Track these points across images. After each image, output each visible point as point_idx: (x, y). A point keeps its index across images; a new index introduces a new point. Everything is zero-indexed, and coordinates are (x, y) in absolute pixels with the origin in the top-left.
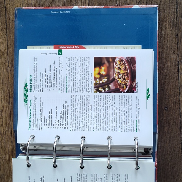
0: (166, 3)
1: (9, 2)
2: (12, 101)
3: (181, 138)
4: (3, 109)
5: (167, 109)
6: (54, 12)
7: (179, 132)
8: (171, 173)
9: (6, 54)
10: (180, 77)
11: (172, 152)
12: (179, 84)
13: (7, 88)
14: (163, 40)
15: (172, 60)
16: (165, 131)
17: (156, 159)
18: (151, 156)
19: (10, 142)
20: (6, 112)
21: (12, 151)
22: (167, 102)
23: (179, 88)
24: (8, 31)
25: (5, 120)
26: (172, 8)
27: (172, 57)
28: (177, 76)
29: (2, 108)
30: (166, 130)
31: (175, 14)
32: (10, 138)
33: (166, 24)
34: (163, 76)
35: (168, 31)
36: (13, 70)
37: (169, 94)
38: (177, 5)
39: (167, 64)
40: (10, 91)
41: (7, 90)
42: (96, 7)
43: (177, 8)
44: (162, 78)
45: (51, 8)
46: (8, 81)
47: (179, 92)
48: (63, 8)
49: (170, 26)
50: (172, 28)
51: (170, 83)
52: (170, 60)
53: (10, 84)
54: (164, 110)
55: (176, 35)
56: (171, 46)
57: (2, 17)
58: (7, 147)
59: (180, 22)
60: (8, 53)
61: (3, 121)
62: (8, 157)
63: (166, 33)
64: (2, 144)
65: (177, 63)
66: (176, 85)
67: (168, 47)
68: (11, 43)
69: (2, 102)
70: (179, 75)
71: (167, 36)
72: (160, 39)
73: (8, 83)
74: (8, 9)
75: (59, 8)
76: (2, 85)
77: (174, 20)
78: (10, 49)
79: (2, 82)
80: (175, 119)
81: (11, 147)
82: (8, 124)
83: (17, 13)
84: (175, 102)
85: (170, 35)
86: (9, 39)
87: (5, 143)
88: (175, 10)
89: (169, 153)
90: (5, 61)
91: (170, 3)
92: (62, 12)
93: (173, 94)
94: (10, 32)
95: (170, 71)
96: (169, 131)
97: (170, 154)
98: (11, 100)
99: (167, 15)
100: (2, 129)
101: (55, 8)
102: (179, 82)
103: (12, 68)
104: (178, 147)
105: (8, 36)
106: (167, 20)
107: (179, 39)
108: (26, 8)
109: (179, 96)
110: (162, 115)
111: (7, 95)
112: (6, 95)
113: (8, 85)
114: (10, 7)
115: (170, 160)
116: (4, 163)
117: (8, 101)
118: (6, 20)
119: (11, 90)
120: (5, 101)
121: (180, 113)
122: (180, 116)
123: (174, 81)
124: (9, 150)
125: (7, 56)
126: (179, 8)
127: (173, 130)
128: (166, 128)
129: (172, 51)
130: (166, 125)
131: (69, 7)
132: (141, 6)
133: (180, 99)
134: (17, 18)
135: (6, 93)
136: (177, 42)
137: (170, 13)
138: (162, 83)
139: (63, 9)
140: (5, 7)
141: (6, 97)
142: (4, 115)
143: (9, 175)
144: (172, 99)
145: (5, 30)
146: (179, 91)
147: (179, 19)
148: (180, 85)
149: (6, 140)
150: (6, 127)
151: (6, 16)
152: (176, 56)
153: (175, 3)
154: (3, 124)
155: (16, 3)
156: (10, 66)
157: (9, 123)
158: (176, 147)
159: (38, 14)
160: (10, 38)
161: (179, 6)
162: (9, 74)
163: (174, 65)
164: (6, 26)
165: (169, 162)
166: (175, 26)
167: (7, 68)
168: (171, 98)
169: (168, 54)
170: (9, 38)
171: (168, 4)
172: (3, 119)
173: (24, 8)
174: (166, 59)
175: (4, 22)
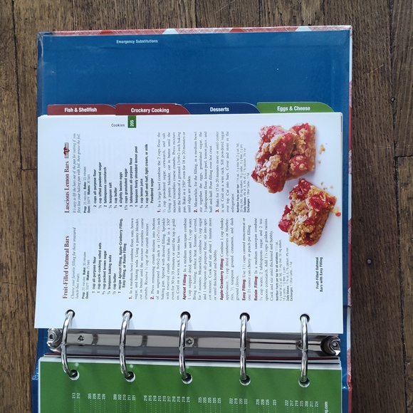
0: (368, 29)
1: (24, 27)
2: (28, 243)
3: (403, 327)
4: (10, 261)
5: (372, 262)
6: (122, 42)
7: (398, 314)
8: (381, 406)
9: (15, 142)
10: (401, 192)
11: (383, 358)
12: (397, 207)
13: (19, 216)
14: (361, 111)
15: (382, 155)
16: (368, 312)
17: (349, 369)
18: (337, 359)
19: (25, 334)
20: (17, 268)
21: (29, 355)
22: (370, 248)
23: (398, 215)
24: (21, 90)
25: (13, 285)
26: (382, 40)
27: (383, 148)
28: (393, 190)
29: (8, 260)
30: (369, 309)
31: (387, 54)
32: (25, 326)
34: (361, 189)
35: (372, 90)
36: (32, 176)
37: (376, 229)
38: (392, 34)
39: (370, 162)
40: (26, 221)
41: (19, 220)
42: (216, 30)
43: (392, 40)
44: (360, 195)
45: (117, 32)
46: (21, 201)
47: (398, 226)
48: (142, 32)
49: (377, 79)
50: (382, 84)
51: (377, 206)
52: (378, 154)
53: (25, 206)
54: (365, 265)
55: (390, 100)
56: (380, 124)
57: (7, 61)
58: (19, 345)
59: (398, 70)
60: (20, 138)
61: (10, 288)
62: (21, 369)
63: (368, 95)
64: (8, 339)
65: (392, 160)
66: (390, 210)
67: (374, 124)
68: (27, 116)
69: (8, 246)
70: (397, 187)
71: (370, 101)
72: (355, 108)
73: (21, 203)
74: (21, 42)
75: (133, 32)
76: (7, 208)
77: (386, 66)
78: (26, 130)
79: (8, 203)
80: (389, 284)
81: (26, 346)
82: (21, 295)
83: (42, 45)
84: (389, 248)
85: (377, 99)
86: (23, 108)
87: (14, 337)
88: (389, 44)
89: (375, 360)
90: (13, 156)
91: (376, 29)
92: (141, 41)
93: (384, 231)
94: (25, 94)
95: (377, 179)
96: (376, 311)
97: (379, 362)
98: (27, 241)
99: (370, 54)
100: (8, 307)
101: (125, 32)
102: (397, 203)
103: (30, 172)
104: (395, 348)
105: (20, 102)
106: (370, 66)
107: (398, 108)
108: (62, 34)
109: (396, 233)
110: (360, 276)
111: (19, 231)
112: (16, 230)
113: (21, 209)
114: (25, 39)
115: (379, 376)
116: (12, 381)
117: (21, 244)
118: (17, 66)
119: (28, 220)
120: (13, 244)
121: (400, 272)
122: (400, 278)
123: (387, 201)
124: (22, 352)
125: (18, 146)
126: (396, 41)
127: (384, 309)
128: (369, 304)
129: (381, 135)
130: (369, 298)
131: (156, 31)
132: (315, 28)
133: (399, 241)
134: (42, 55)
135: (16, 226)
136: (392, 116)
137: (377, 50)
138: (361, 205)
139: (143, 34)
140: (15, 38)
141: (15, 236)
142: (11, 274)
143: (22, 407)
144: (382, 239)
145: (14, 88)
146: (398, 222)
147: (396, 64)
148: (399, 209)
149: (16, 330)
150: (17, 301)
151: (16, 57)
152: (391, 146)
153: (388, 28)
154: (11, 295)
156: (24, 168)
157: (22, 292)
158: (392, 348)
159: (90, 47)
160: (25, 105)
161: (396, 36)
162: (24, 186)
163: (385, 167)
164: (18, 78)
165: (376, 380)
166: (388, 80)
167: (19, 171)
168: (380, 237)
169: (373, 142)
170: (22, 105)
171: (372, 31)
172: (10, 285)
173: (58, 33)
174: (368, 151)
175: (11, 70)
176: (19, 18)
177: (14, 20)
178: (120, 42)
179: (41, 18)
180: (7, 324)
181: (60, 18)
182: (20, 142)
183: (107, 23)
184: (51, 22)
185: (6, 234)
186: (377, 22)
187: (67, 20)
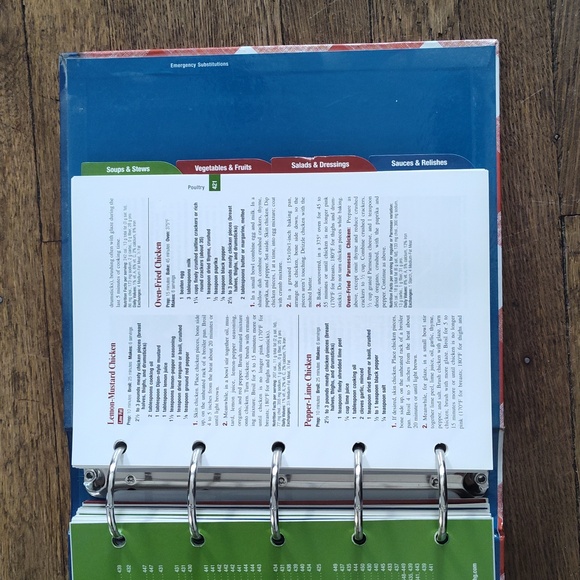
0: (522, 39)
1: (40, 42)
2: (54, 344)
3: (574, 449)
4: (28, 369)
5: (531, 361)
6: (179, 66)
7: (568, 432)
8: (546, 556)
9: (32, 203)
10: (569, 264)
12: (565, 285)
13: (39, 306)
14: (513, 153)
15: (543, 214)
16: (526, 429)
17: (500, 509)
18: (484, 501)
19: (52, 469)
20: (39, 379)
21: (59, 499)
22: (528, 341)
23: (566, 296)
24: (38, 131)
25: (34, 403)
26: (541, 55)
27: (543, 204)
28: (559, 261)
29: (26, 368)
30: (528, 426)
31: (548, 74)
32: (52, 458)
33: (522, 102)
34: (515, 261)
35: (528, 125)
36: (56, 251)
37: (536, 315)
38: (555, 46)
39: (527, 223)
40: (50, 313)
41: (40, 313)
42: (310, 48)
43: (554, 54)
44: (513, 269)
45: (170, 52)
46: (42, 285)
47: (566, 310)
48: (207, 51)
49: (534, 109)
50: (542, 116)
51: (537, 283)
52: (538, 212)
53: (48, 293)
54: (522, 365)
55: (553, 138)
56: (539, 171)
57: (18, 90)
58: (45, 485)
59: (564, 96)
60: (39, 198)
61: (30, 406)
62: (48, 518)
63: (522, 131)
64: (29, 477)
65: (557, 220)
66: (555, 289)
67: (531, 171)
68: (47, 167)
69: (26, 349)
70: (564, 258)
71: (525, 139)
72: (504, 149)
73: (42, 290)
74: (36, 64)
75: (194, 51)
76: (22, 296)
77: (547, 92)
78: (46, 186)
79: (24, 289)
80: (554, 391)
81: (54, 486)
82: (45, 416)
83: (66, 72)
84: (555, 342)
85: (535, 136)
86: (41, 156)
87: (37, 474)
88: (550, 59)
89: (537, 494)
90: (30, 223)
91: (532, 39)
92: (205, 65)
93: (546, 318)
94: (44, 135)
95: (537, 247)
96: (537, 428)
97: (542, 497)
98: (51, 342)
99: (524, 74)
100: (27, 433)
101: (182, 52)
102: (564, 279)
103: (53, 245)
104: (564, 478)
105: (37, 147)
106: (525, 90)
107: (564, 149)
108: (94, 55)
109: (564, 320)
110: (516, 380)
111: (40, 328)
112: (35, 326)
113: (42, 296)
114: (41, 58)
115: (542, 516)
116: (36, 536)
117: (44, 345)
118: (31, 97)
119: (53, 312)
120: (33, 346)
121: (570, 374)
122: (570, 382)
123: (551, 276)
124: (48, 495)
125: (36, 208)
126: (559, 55)
127: (548, 426)
128: (527, 419)
129: (541, 186)
130: (527, 410)
131: (226, 50)
132: (447, 44)
133: (568, 331)
134: (66, 85)
135: (36, 321)
136: (555, 159)
137: (533, 68)
138: (514, 283)
139: (208, 54)
140: (28, 57)
141: (36, 335)
142: (31, 388)
143: (51, 571)
144: (544, 329)
145: (28, 127)
146: (566, 306)
147: (561, 88)
148: (567, 287)
149: (40, 464)
150: (40, 425)
151: (30, 85)
152: (556, 201)
153: (549, 37)
154: (31, 417)
155: (61, 44)
156: (46, 239)
157: (46, 412)
158: (560, 477)
159: (133, 73)
160: (44, 152)
161: (559, 48)
162: (45, 264)
163: (548, 230)
164: (33, 114)
165: (539, 521)
166: (550, 110)
167: (38, 244)
168: (541, 327)
169: (530, 195)
170: (40, 152)
171: (527, 41)
172: (30, 402)
173: (88, 55)
174: (523, 209)
175: (24, 103)
176: (33, 30)
177: (25, 32)
178: (175, 65)
179: (64, 29)
180: (28, 456)
181: (90, 29)
182: (38, 202)
183: (158, 35)
184: (78, 35)
185: (22, 331)
186: (534, 29)
187: (101, 32)
